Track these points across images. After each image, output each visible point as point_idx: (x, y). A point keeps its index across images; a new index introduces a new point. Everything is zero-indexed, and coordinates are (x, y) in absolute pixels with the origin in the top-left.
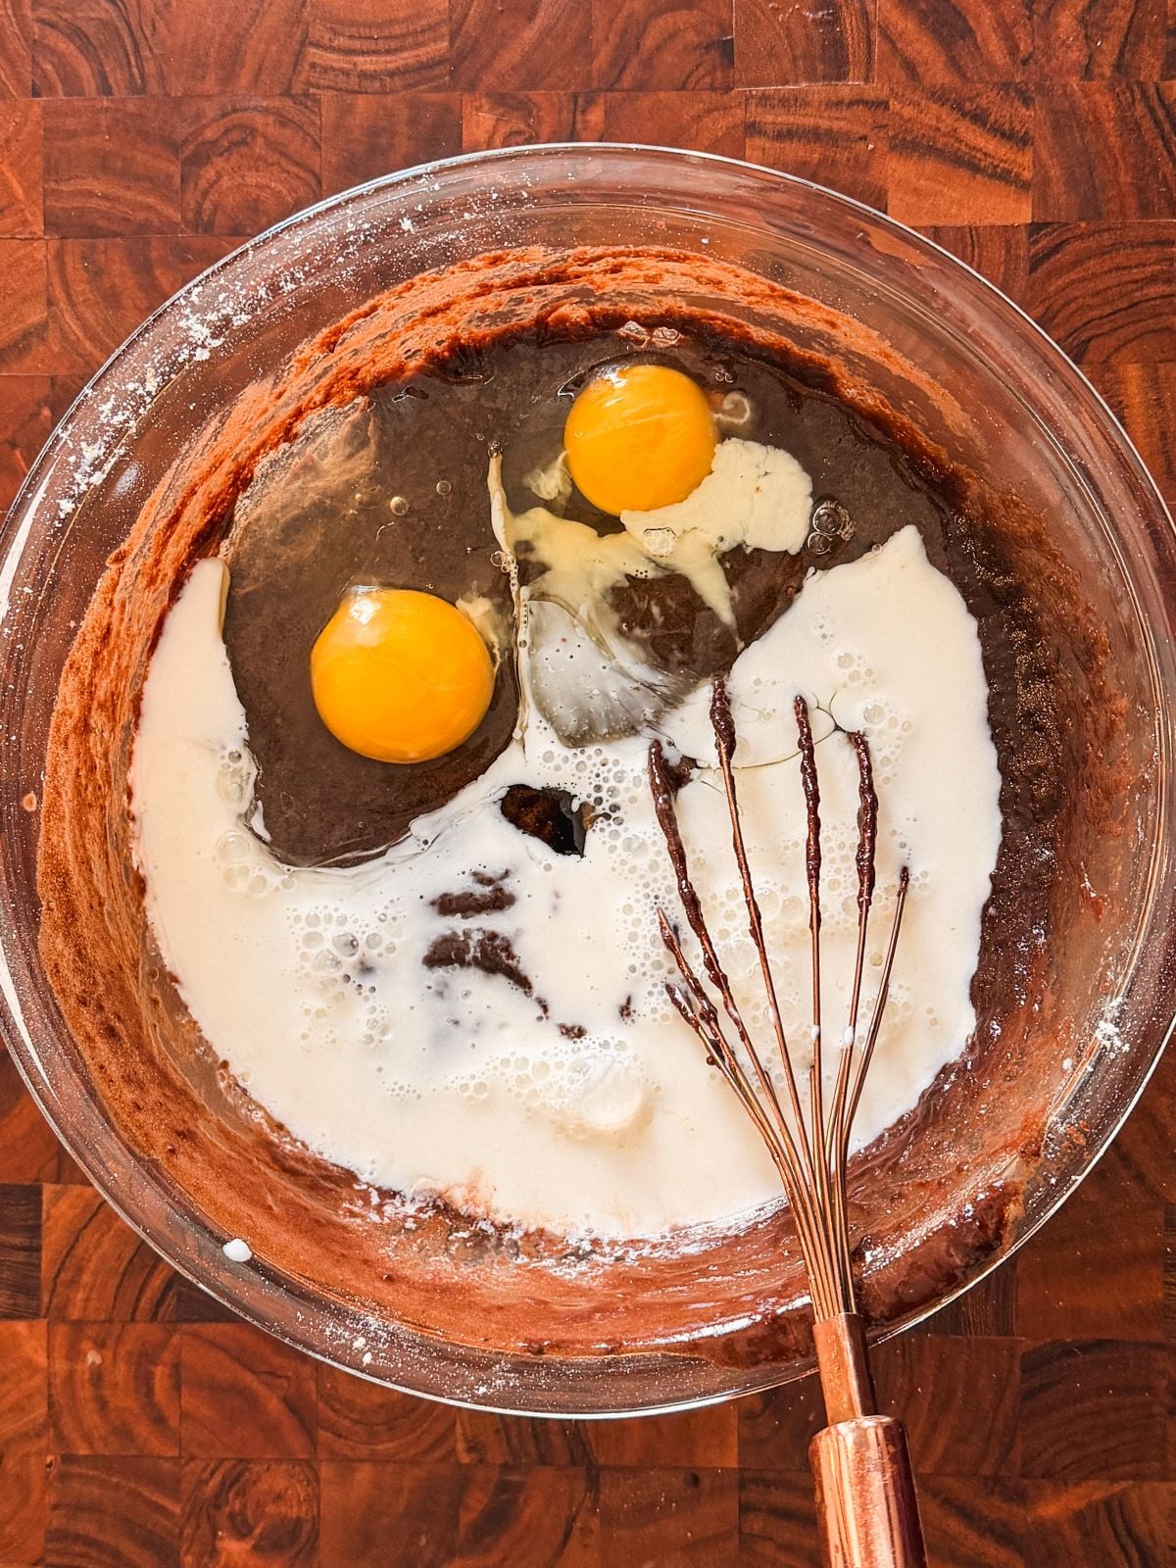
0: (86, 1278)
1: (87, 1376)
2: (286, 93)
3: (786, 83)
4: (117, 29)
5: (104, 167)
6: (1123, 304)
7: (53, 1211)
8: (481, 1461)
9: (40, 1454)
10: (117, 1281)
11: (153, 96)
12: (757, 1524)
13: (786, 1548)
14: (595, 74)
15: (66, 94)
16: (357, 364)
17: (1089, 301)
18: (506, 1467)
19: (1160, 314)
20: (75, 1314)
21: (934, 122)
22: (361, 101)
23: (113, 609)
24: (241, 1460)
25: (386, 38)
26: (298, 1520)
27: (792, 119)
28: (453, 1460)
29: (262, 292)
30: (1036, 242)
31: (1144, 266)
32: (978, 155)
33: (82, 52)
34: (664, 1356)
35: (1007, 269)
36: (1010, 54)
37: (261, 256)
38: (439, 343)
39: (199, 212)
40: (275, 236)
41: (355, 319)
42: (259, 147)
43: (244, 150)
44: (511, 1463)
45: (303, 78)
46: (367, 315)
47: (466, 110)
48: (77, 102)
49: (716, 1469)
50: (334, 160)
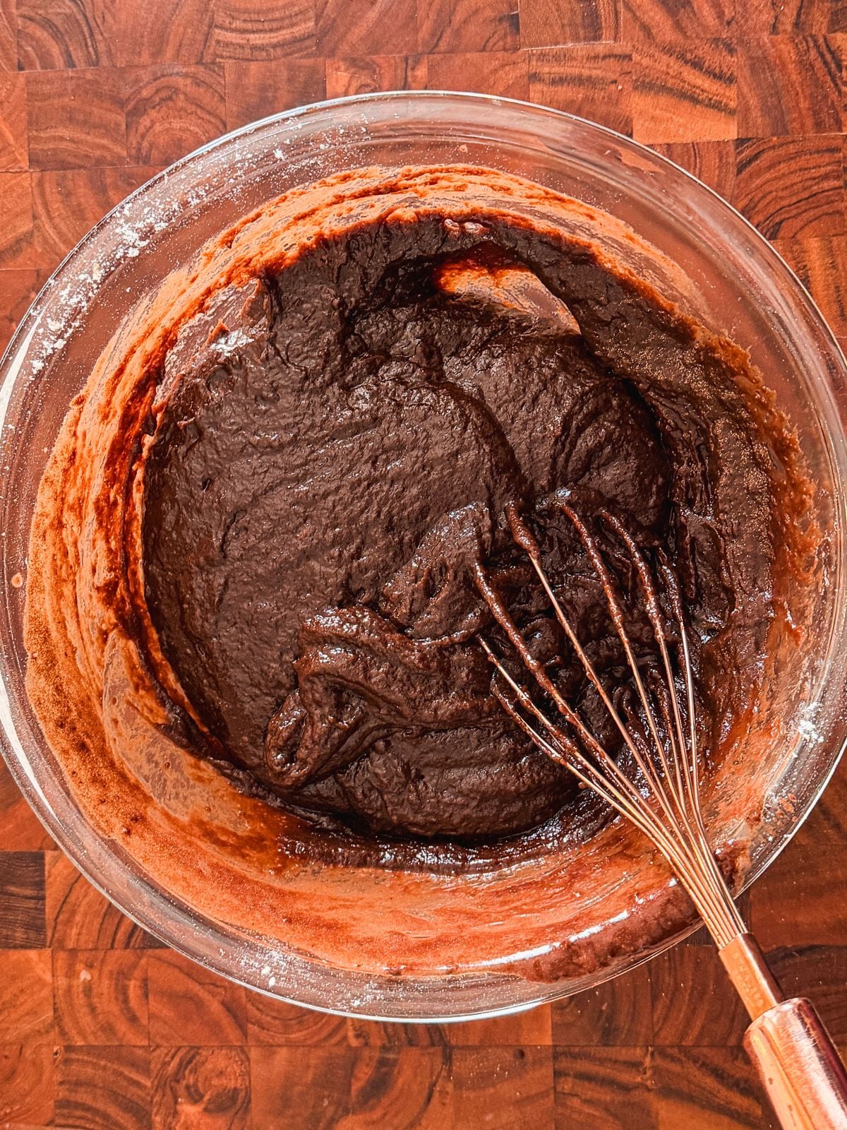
0: (78, 918)
1: (81, 989)
2: (200, 62)
3: (557, 43)
4: (77, 21)
5: (71, 119)
6: (805, 195)
7: (53, 870)
8: (366, 1044)
9: (48, 1045)
10: (100, 920)
11: (104, 68)
12: (567, 1085)
13: (588, 1102)
14: (420, 42)
15: (43, 67)
16: (250, 255)
17: (780, 194)
18: (384, 1048)
19: (833, 202)
20: (70, 944)
21: (665, 68)
22: (253, 67)
23: (76, 439)
24: (192, 1048)
25: (271, 21)
26: (235, 1089)
27: (562, 70)
28: (345, 1044)
29: (175, 206)
30: (741, 152)
31: (820, 167)
32: (698, 91)
33: (53, 38)
34: (489, 974)
35: (720, 172)
36: (718, 17)
37: (173, 180)
38: (308, 239)
39: (139, 150)
40: (184, 165)
41: (245, 223)
42: (181, 102)
43: (170, 104)
44: (388, 1045)
45: (211, 50)
46: (253, 220)
47: (329, 71)
48: (51, 74)
49: (536, 1046)
50: (235, 109)
